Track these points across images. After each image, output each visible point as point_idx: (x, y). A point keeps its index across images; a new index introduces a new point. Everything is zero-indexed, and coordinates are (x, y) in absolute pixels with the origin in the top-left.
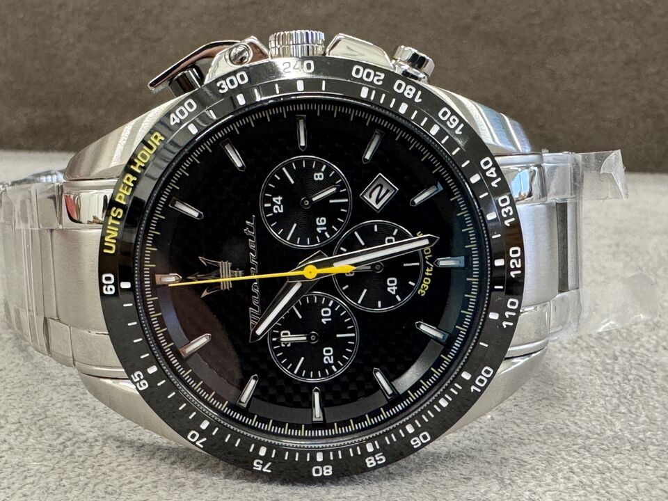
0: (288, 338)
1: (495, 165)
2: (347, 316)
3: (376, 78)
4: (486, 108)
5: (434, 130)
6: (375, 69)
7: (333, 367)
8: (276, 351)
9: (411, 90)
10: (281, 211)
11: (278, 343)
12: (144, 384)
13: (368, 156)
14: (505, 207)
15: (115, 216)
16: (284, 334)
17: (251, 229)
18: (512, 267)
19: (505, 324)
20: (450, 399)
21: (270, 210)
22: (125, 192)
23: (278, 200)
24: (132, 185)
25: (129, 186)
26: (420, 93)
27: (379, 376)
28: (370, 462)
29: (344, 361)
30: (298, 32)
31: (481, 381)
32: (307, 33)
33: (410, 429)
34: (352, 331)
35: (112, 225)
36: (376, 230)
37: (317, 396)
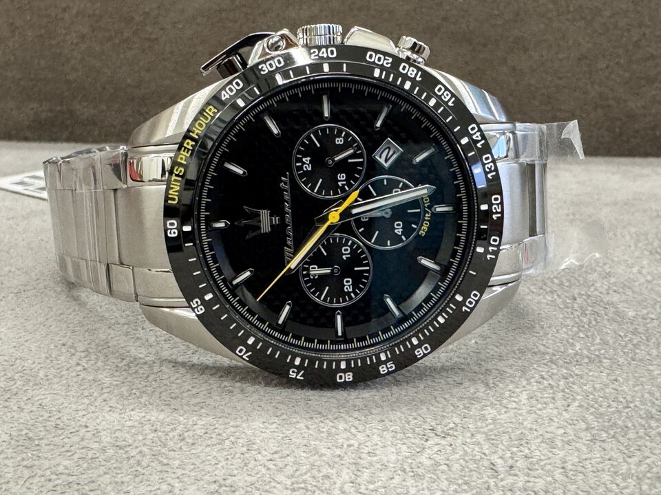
0: (316, 271)
1: (480, 130)
2: (363, 252)
3: (386, 62)
4: (471, 86)
5: (432, 102)
6: (385, 54)
7: (352, 294)
8: (306, 282)
9: (413, 71)
10: (310, 169)
11: (308, 275)
12: (201, 309)
13: (378, 124)
14: (488, 163)
15: (177, 173)
16: (312, 268)
17: (285, 183)
18: (494, 211)
19: (489, 257)
20: (447, 317)
21: (300, 168)
22: (185, 154)
23: (307, 160)
24: (191, 148)
25: (189, 150)
26: (420, 73)
27: (389, 301)
28: (383, 370)
29: (361, 290)
30: (322, 25)
31: (471, 303)
32: (329, 27)
33: (415, 341)
34: (367, 265)
35: (175, 180)
36: (385, 183)
37: (339, 318)
